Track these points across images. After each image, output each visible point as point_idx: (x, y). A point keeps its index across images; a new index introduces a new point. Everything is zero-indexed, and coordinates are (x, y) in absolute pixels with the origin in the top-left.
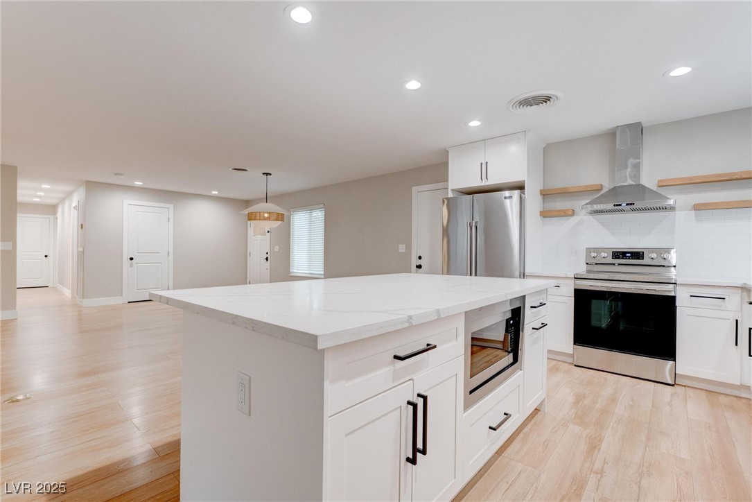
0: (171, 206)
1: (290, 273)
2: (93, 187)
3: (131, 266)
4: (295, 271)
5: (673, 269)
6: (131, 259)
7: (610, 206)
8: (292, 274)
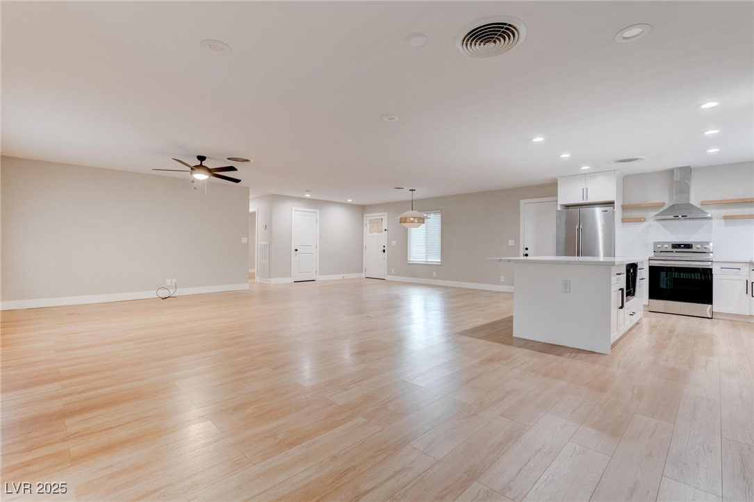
0: (318, 211)
3: (296, 255)
4: (412, 259)
5: (711, 254)
6: (296, 250)
7: (672, 217)
8: (409, 262)
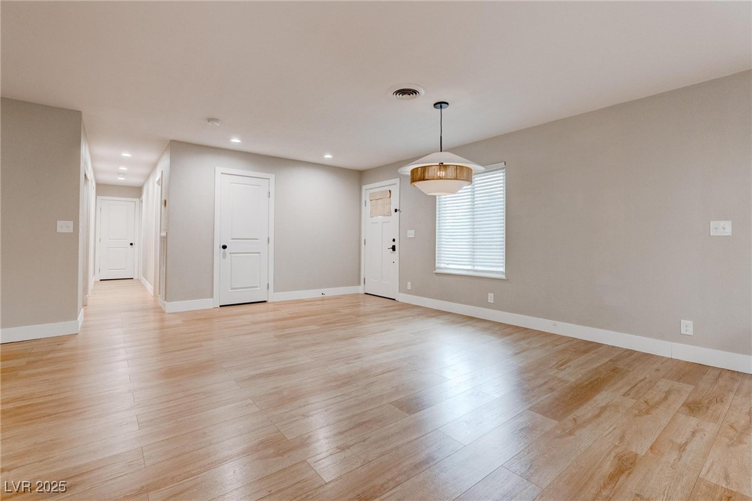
0: (272, 176)
1: (435, 270)
2: (179, 148)
3: (224, 256)
4: (443, 266)
6: (224, 247)
8: (437, 271)
